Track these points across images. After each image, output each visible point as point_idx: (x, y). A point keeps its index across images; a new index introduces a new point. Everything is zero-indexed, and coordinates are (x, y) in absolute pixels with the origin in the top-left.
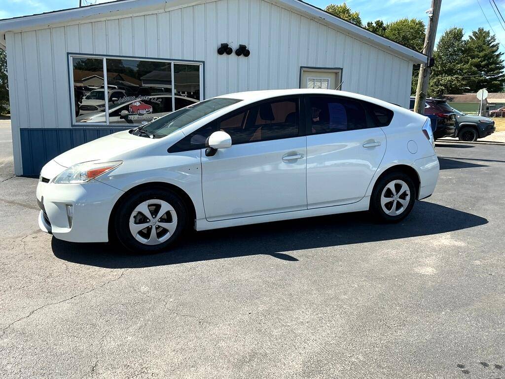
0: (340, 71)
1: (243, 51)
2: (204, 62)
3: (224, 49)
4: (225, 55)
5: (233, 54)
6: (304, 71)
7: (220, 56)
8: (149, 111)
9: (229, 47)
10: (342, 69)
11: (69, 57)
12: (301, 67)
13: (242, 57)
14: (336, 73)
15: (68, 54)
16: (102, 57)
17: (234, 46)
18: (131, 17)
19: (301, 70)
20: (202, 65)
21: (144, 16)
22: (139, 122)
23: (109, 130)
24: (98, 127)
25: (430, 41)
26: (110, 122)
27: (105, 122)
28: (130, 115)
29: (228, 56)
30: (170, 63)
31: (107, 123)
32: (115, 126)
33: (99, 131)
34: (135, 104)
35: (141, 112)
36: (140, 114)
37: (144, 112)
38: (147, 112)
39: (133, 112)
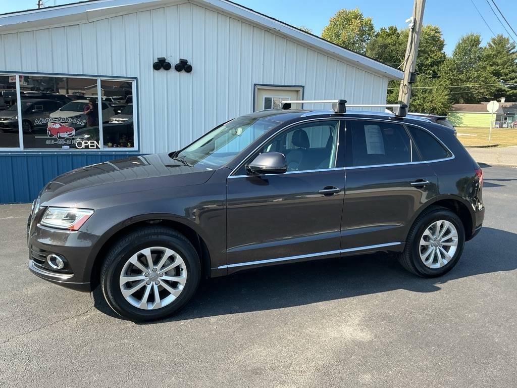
0: (301, 89)
1: (184, 67)
2: (136, 78)
3: (161, 65)
4: (162, 73)
5: (173, 69)
6: (258, 89)
7: (156, 72)
8: (71, 134)
9: (166, 61)
10: (303, 87)
12: (255, 85)
13: (183, 74)
14: (297, 91)
16: (15, 74)
17: (174, 61)
18: (49, 29)
19: (254, 88)
20: (135, 81)
21: (64, 26)
22: (60, 146)
23: (23, 156)
24: (10, 154)
25: (411, 54)
26: (25, 147)
27: (19, 147)
28: (49, 139)
29: (166, 71)
30: (96, 80)
31: (21, 148)
32: (31, 152)
33: (11, 157)
34: (54, 126)
35: (62, 135)
36: (60, 138)
37: (65, 135)
38: (68, 135)
39: (51, 135)
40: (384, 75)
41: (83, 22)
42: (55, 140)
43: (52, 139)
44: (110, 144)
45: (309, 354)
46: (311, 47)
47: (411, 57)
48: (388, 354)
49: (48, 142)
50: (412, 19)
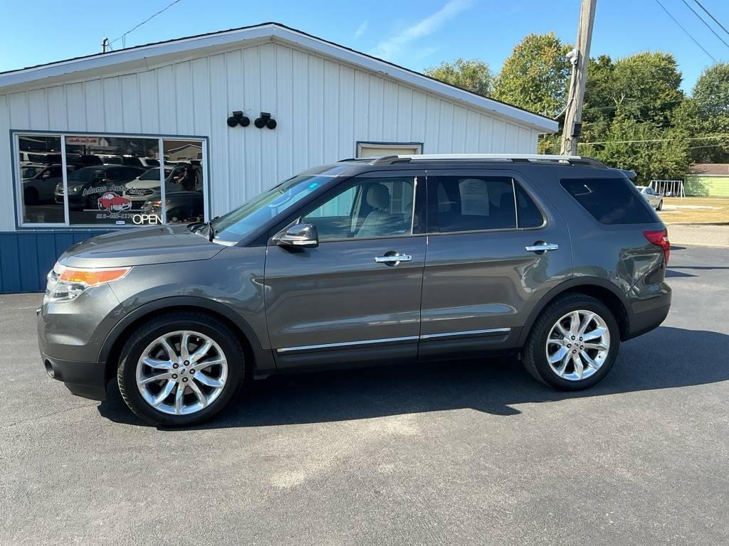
0: (419, 146)
1: (266, 122)
2: (207, 137)
3: (238, 120)
4: (239, 129)
5: (251, 127)
6: (362, 148)
7: (231, 129)
8: (127, 206)
9: (244, 116)
10: (422, 144)
11: (13, 135)
12: (358, 143)
13: (265, 131)
14: (415, 150)
15: (11, 131)
16: (59, 134)
17: (254, 115)
18: (100, 79)
19: (357, 146)
20: (206, 141)
21: (118, 76)
22: (113, 221)
23: (67, 233)
24: (53, 230)
25: (574, 98)
26: (71, 223)
27: (64, 222)
28: (99, 213)
29: (243, 128)
30: (158, 140)
31: (67, 224)
32: (78, 228)
33: (55, 234)
34: (107, 197)
35: (115, 207)
36: (114, 211)
37: (120, 208)
38: (124, 207)
39: (103, 208)
40: (533, 128)
41: (140, 70)
42: (108, 213)
43: (103, 213)
44: (175, 219)
46: (431, 93)
47: (574, 101)
49: (99, 216)
50: (575, 51)
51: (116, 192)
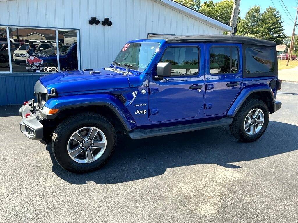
1: (107, 22)
2: (79, 29)
3: (94, 21)
4: (94, 25)
5: (100, 25)
6: (150, 36)
7: (91, 25)
8: (41, 63)
9: (97, 19)
10: (175, 35)
12: (148, 34)
13: (106, 26)
16: (6, 26)
17: (101, 19)
19: (148, 36)
20: (78, 31)
22: (34, 70)
23: (12, 77)
24: (4, 75)
26: (13, 71)
27: (9, 71)
28: (27, 66)
29: (97, 25)
30: (55, 30)
31: (11, 71)
32: (16, 74)
33: (5, 77)
34: (31, 59)
36: (34, 65)
37: (37, 64)
38: (39, 64)
39: (29, 64)
40: (220, 29)
42: (31, 67)
43: (29, 66)
44: (64, 69)
45: (212, 187)
47: (234, 18)
48: (254, 185)
49: (27, 68)
51: (35, 56)
